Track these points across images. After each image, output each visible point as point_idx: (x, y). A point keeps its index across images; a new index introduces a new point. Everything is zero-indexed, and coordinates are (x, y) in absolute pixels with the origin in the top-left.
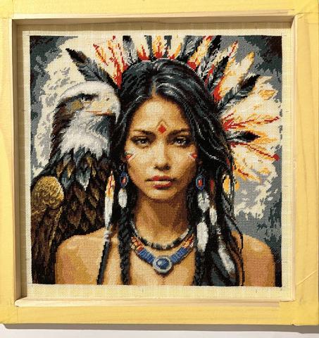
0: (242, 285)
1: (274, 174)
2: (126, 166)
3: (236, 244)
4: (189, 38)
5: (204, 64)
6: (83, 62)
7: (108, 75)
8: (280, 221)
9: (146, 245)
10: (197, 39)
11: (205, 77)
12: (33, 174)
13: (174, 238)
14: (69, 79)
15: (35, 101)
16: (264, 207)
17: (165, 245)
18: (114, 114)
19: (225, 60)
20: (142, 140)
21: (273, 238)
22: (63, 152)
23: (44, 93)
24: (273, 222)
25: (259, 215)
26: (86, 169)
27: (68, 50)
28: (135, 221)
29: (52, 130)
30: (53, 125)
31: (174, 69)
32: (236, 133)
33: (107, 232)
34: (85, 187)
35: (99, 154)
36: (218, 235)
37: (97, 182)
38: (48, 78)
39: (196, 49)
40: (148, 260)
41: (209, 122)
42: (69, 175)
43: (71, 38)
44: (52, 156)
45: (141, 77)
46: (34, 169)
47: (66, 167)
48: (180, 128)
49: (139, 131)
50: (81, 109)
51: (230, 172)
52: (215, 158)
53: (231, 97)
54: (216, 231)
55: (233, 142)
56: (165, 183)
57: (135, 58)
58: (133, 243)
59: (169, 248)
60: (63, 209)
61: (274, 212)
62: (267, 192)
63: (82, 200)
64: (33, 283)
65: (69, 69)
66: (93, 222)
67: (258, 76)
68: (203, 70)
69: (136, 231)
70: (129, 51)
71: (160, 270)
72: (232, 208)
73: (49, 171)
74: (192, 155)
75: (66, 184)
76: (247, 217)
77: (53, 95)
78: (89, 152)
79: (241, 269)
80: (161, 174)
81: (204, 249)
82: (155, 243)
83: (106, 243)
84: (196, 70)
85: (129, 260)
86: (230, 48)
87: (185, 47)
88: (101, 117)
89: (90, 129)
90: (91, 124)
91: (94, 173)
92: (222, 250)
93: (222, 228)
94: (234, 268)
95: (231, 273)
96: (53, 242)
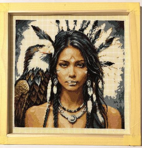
1: (121, 80)
5: (91, 33)
6: (39, 31)
7: (49, 37)
8: (124, 100)
9: (65, 110)
11: (91, 38)
12: (16, 79)
13: (77, 107)
15: (17, 47)
16: (116, 94)
17: (73, 110)
19: (100, 31)
20: (63, 65)
21: (121, 107)
23: (21, 44)
24: (120, 101)
25: (114, 97)
26: (39, 77)
27: (32, 26)
28: (60, 100)
30: (25, 58)
32: (104, 62)
34: (39, 85)
36: (97, 106)
37: (44, 83)
38: (23, 38)
39: (87, 26)
40: (66, 117)
41: (93, 57)
42: (32, 79)
43: (34, 21)
44: (24, 71)
45: (63, 38)
46: (16, 77)
47: (31, 76)
49: (62, 61)
50: (37, 51)
52: (95, 73)
53: (102, 46)
55: (103, 66)
57: (61, 29)
58: (59, 109)
60: (29, 94)
61: (121, 96)
62: (118, 87)
63: (37, 90)
64: (15, 127)
66: (42, 100)
67: (114, 38)
68: (90, 35)
69: (61, 104)
70: (59, 26)
72: (103, 94)
73: (23, 78)
75: (30, 84)
76: (109, 98)
79: (106, 121)
80: (72, 79)
81: (90, 112)
82: (69, 110)
84: (87, 35)
86: (102, 26)
87: (82, 25)
88: (46, 55)
89: (41, 60)
90: (42, 58)
91: (43, 79)
92: (98, 113)
93: (98, 103)
94: (103, 120)
95: (102, 122)
96: (24, 108)
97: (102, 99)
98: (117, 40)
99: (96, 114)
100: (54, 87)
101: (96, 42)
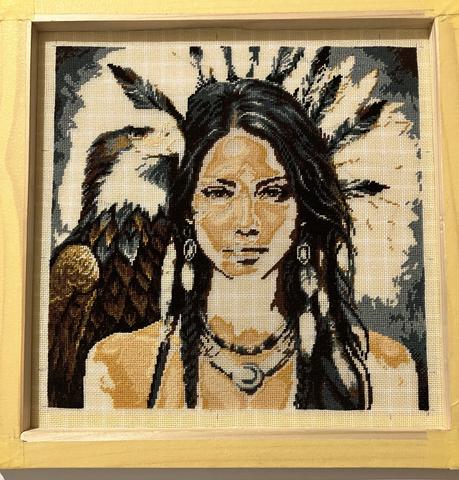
1: (413, 242)
2: (192, 230)
3: (359, 345)
4: (284, 51)
5: (306, 86)
6: (132, 83)
7: (168, 101)
8: (423, 310)
9: (223, 347)
11: (309, 104)
12: (55, 241)
13: (265, 336)
15: (61, 136)
16: (398, 289)
17: (251, 347)
18: (177, 154)
19: (337, 80)
20: (216, 192)
21: (414, 335)
23: (74, 126)
24: (412, 312)
25: (392, 302)
27: (110, 66)
28: (206, 311)
29: (84, 177)
30: (86, 170)
31: (264, 93)
32: (355, 182)
34: (132, 260)
36: (332, 332)
37: (150, 254)
38: (81, 104)
39: (294, 65)
41: (316, 165)
42: (109, 242)
43: (116, 49)
44: (83, 214)
45: (216, 103)
46: (56, 235)
47: (104, 231)
48: (273, 175)
51: (347, 239)
52: (325, 218)
53: (344, 131)
54: (328, 326)
55: (351, 194)
56: (251, 254)
57: (207, 76)
58: (203, 344)
59: (257, 351)
60: (97, 293)
61: (413, 298)
62: (402, 266)
63: (127, 280)
64: (50, 406)
66: (142, 313)
67: (383, 103)
68: (305, 93)
69: (207, 326)
70: (199, 67)
71: (243, 386)
73: (79, 237)
75: (103, 259)
78: (138, 208)
79: (366, 383)
80: (246, 242)
81: (310, 353)
82: (238, 345)
83: (162, 344)
84: (295, 94)
85: (197, 369)
86: (343, 64)
87: (279, 62)
88: (157, 159)
89: (140, 176)
90: (142, 170)
91: (145, 240)
92: (337, 355)
93: (336, 321)
94: (355, 381)
95: (352, 388)
96: (81, 342)
97: (348, 306)
98: (395, 111)
99: (331, 361)
100: (183, 269)
101: (324, 116)
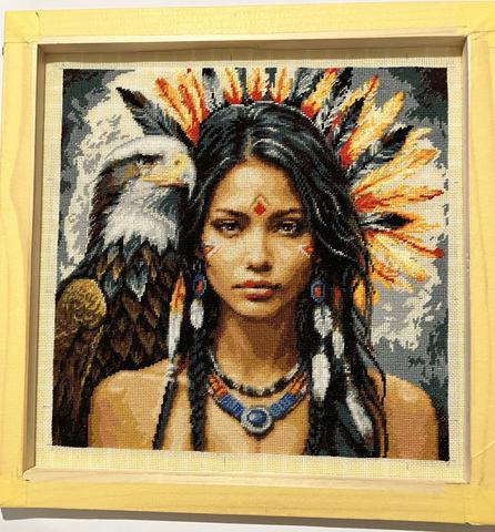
0: (385, 457)
1: (436, 280)
2: (203, 265)
3: (375, 389)
4: (302, 72)
5: (326, 110)
6: (141, 107)
7: (179, 126)
8: (446, 355)
9: (231, 387)
10: (315, 73)
11: (328, 130)
12: (61, 275)
13: (275, 378)
14: (119, 132)
15: (68, 164)
16: (419, 331)
17: (261, 388)
18: (187, 185)
19: (359, 105)
20: (228, 225)
22: (107, 241)
23: (81, 154)
24: (434, 356)
25: (412, 344)
26: (142, 269)
27: (119, 89)
28: (215, 350)
29: (91, 208)
30: (94, 201)
31: (280, 118)
32: (375, 215)
33: (171, 366)
34: (139, 296)
35: (162, 246)
36: (346, 375)
38: (89, 130)
39: (314, 87)
40: (234, 412)
41: (334, 198)
45: (229, 129)
46: (62, 268)
47: (112, 265)
48: (287, 208)
49: (225, 211)
50: (137, 177)
51: (365, 276)
52: (341, 253)
53: (367, 159)
54: (342, 368)
55: (370, 229)
56: (263, 291)
57: (220, 100)
58: (211, 384)
59: (268, 394)
60: (104, 329)
61: (435, 340)
62: (424, 307)
65: (120, 117)
68: (325, 118)
69: (215, 366)
70: (212, 90)
71: (252, 428)
72: (368, 332)
73: (85, 271)
74: (306, 249)
75: (111, 291)
76: (391, 346)
77: (94, 156)
78: (146, 242)
79: (382, 430)
80: (257, 278)
81: (323, 397)
82: (246, 385)
83: (169, 383)
84: (314, 119)
85: (204, 411)
87: (297, 84)
91: (154, 275)
92: (351, 399)
93: (352, 364)
94: (370, 427)
96: (87, 380)
97: (364, 348)
99: (346, 405)
100: (192, 306)
